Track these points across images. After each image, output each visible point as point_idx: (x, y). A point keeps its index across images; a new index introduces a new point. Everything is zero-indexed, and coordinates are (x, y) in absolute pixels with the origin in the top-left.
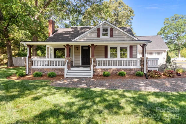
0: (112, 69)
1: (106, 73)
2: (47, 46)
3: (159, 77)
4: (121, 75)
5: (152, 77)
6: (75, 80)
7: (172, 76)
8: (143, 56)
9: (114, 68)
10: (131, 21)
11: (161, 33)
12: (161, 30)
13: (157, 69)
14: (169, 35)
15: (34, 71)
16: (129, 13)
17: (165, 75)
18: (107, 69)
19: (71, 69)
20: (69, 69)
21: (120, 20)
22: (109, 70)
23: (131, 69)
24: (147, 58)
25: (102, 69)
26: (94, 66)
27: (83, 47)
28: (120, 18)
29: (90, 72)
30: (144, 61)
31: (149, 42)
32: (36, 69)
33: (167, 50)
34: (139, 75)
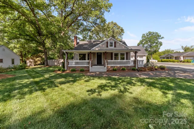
0: (117, 66)
1: (114, 69)
2: (74, 53)
3: (145, 71)
4: (123, 70)
5: (141, 70)
6: (98, 73)
7: (152, 70)
8: (135, 58)
9: (119, 66)
10: (122, 36)
11: (140, 44)
12: (140, 42)
13: (143, 66)
14: (145, 45)
15: (70, 68)
16: (121, 31)
17: (148, 70)
18: (115, 66)
19: (93, 67)
20: (91, 67)
21: (115, 35)
22: (116, 67)
23: (128, 66)
24: (138, 60)
25: (111, 67)
26: (107, 65)
27: (97, 53)
28: (115, 34)
29: (105, 68)
30: (136, 62)
31: (139, 50)
32: (71, 67)
33: (146, 55)
34: (134, 70)
